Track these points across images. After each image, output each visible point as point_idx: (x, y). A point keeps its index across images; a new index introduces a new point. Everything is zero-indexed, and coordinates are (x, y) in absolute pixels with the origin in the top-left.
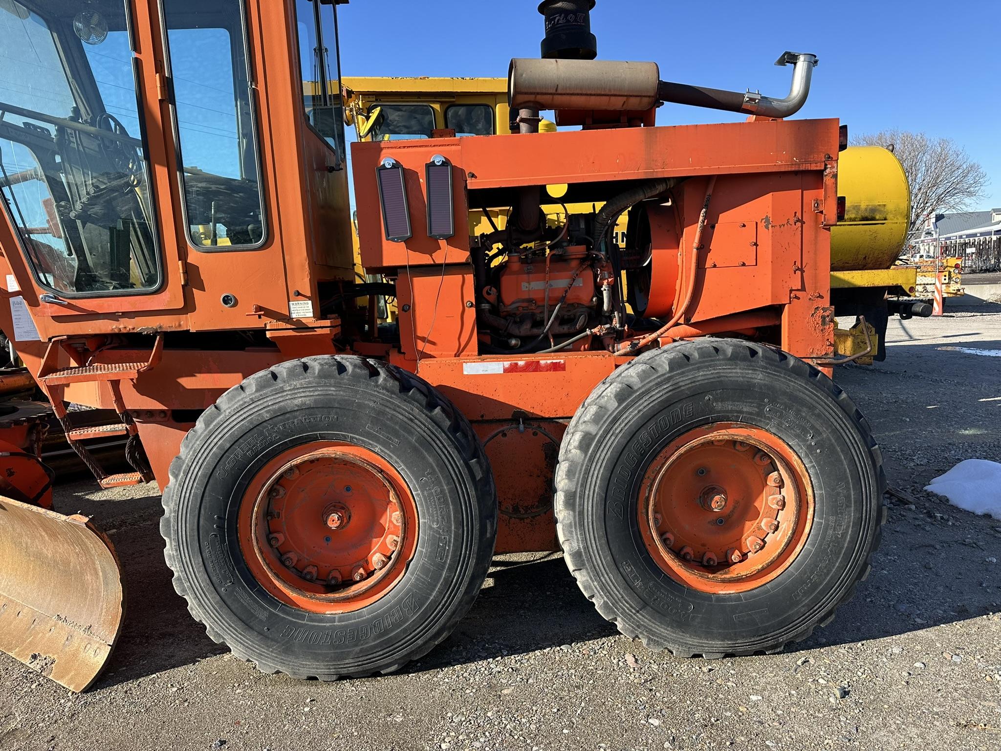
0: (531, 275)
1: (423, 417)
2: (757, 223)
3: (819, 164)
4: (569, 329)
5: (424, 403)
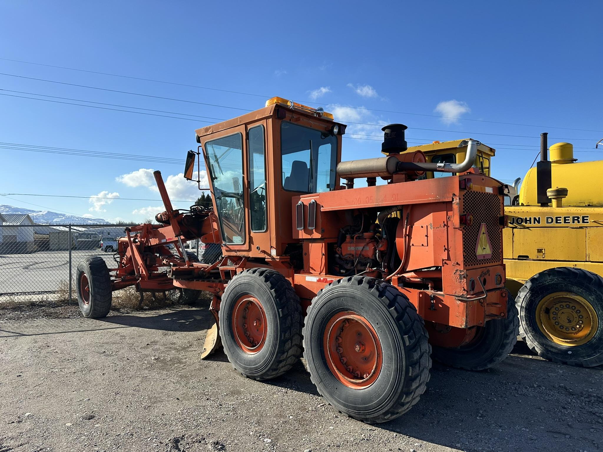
2: (427, 226)
3: (449, 199)
4: (364, 268)
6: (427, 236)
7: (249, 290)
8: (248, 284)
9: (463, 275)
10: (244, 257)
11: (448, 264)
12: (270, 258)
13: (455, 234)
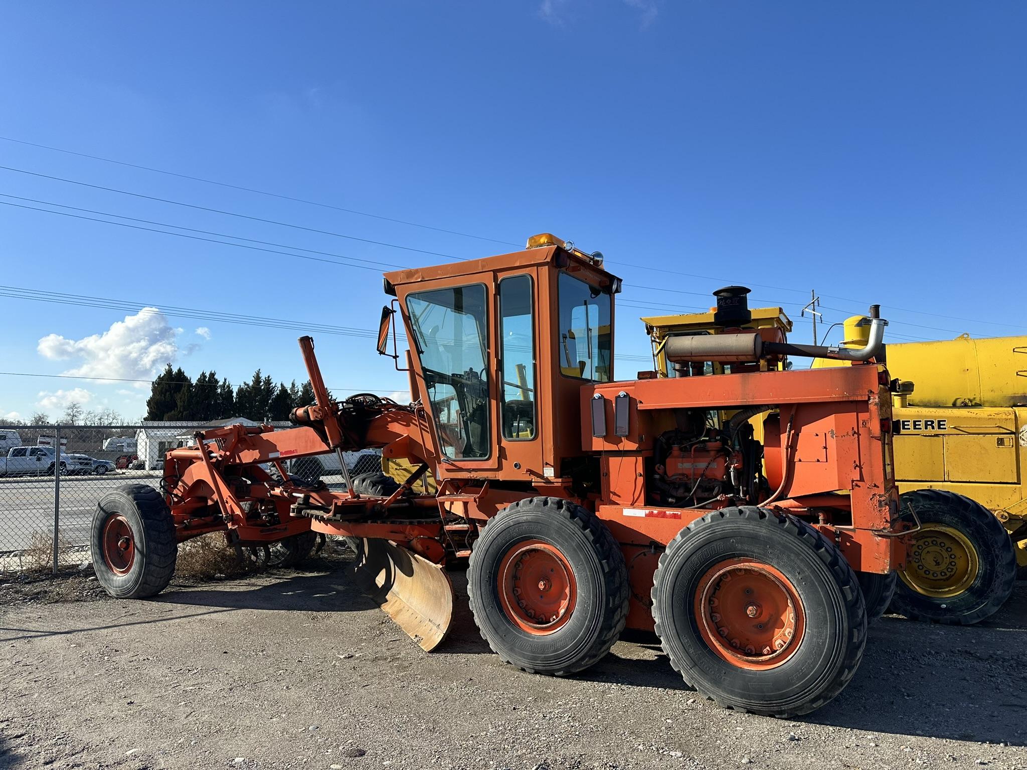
0: (684, 459)
1: (579, 533)
2: (825, 434)
3: (863, 397)
4: (708, 495)
5: (581, 525)
6: (825, 448)
7: (538, 533)
8: (536, 522)
9: (883, 501)
10: (485, 480)
11: (860, 487)
12: (542, 481)
13: (870, 445)
